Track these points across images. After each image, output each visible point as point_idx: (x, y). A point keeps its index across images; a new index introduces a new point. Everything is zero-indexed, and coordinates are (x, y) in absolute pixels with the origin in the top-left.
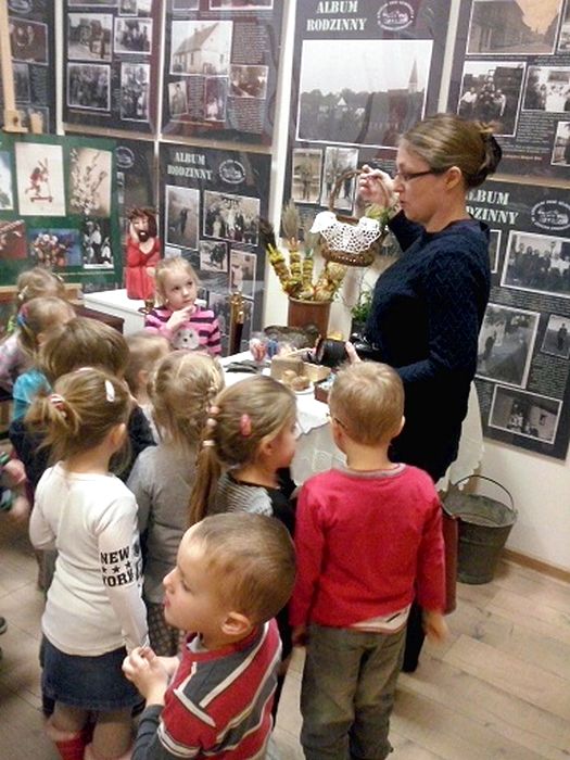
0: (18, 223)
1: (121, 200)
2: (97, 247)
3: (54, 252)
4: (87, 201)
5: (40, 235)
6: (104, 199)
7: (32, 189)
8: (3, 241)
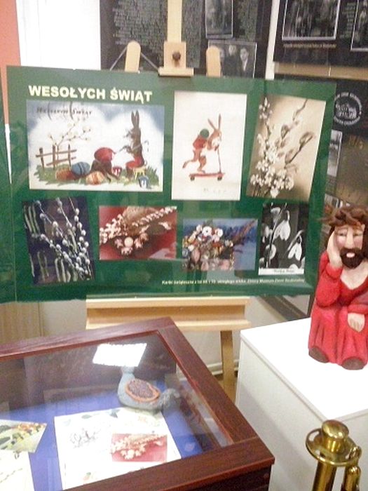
0: (168, 210)
1: (332, 171)
2: (283, 245)
3: (216, 252)
4: (275, 177)
5: (199, 228)
6: (303, 174)
7: (194, 160)
8: (144, 236)
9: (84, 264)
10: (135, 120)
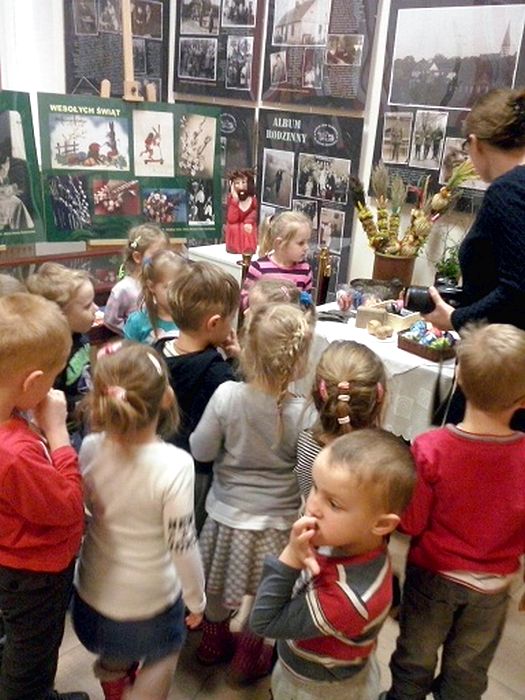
0: (133, 182)
1: (223, 163)
2: (201, 206)
3: (163, 210)
4: (193, 163)
5: (152, 194)
6: (208, 162)
7: (146, 152)
8: (120, 199)
9: (86, 218)
10: (112, 126)
